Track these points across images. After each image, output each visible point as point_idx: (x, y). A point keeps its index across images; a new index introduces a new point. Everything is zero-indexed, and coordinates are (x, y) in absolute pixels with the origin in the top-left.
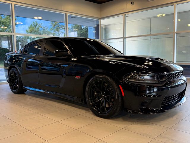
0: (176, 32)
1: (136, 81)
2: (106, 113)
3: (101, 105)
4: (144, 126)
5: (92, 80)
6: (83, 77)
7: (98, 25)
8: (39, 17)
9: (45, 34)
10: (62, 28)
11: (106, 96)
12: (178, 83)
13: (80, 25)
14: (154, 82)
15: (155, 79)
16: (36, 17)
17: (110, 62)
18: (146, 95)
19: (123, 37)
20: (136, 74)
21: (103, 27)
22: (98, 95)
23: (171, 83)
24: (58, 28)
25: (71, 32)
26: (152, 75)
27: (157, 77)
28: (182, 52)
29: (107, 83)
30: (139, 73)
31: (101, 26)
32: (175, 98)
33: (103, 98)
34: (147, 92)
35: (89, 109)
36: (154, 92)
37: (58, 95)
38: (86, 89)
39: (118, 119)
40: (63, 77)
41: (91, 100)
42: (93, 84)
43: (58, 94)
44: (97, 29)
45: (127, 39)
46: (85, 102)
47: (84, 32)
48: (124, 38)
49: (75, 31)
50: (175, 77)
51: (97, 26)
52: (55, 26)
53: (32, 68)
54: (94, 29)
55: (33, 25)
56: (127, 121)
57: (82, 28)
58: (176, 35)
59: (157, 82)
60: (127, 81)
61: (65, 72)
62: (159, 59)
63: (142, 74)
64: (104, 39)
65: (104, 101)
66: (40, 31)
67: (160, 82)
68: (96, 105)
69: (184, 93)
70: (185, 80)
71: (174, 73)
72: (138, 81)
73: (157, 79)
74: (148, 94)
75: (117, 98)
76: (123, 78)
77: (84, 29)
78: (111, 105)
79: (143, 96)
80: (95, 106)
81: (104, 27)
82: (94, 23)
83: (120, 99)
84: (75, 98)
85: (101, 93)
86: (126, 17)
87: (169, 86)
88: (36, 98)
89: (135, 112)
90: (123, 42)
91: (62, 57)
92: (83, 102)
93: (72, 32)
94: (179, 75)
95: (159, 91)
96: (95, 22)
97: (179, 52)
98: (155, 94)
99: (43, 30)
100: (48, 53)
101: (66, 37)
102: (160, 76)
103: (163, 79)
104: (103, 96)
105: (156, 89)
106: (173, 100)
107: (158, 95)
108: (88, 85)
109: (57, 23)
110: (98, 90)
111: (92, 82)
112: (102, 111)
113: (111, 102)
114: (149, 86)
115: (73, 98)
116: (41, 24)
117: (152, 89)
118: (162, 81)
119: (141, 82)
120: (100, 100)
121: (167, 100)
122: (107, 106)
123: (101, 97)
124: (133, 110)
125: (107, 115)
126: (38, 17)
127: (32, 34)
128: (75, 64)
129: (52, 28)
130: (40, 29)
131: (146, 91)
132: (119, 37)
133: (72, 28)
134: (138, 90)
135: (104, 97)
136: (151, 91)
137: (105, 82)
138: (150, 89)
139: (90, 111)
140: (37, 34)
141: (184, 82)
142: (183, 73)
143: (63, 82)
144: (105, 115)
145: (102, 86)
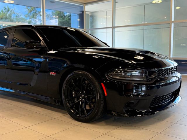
0: (173, 22)
1: (122, 78)
2: (86, 116)
3: (80, 106)
4: (130, 130)
5: (70, 77)
6: (59, 73)
7: (83, 12)
8: (11, 1)
9: (19, 21)
10: (39, 15)
11: (86, 96)
12: (171, 81)
13: (63, 11)
14: (142, 79)
15: (143, 76)
16: (7, 1)
17: (93, 56)
18: (133, 95)
19: (112, 26)
20: (121, 70)
21: (88, 14)
22: (77, 94)
23: (162, 80)
24: (35, 14)
25: (51, 19)
26: (140, 71)
27: (145, 73)
28: (182, 45)
29: (87, 81)
30: (125, 69)
31: (86, 13)
32: (167, 98)
33: (82, 99)
34: (134, 91)
35: (66, 112)
36: (142, 91)
37: (30, 96)
38: (63, 88)
39: (100, 123)
40: (34, 73)
41: (68, 101)
42: (71, 82)
43: (30, 94)
44: (81, 16)
45: (116, 29)
46: (62, 104)
47: (67, 20)
48: (113, 28)
49: (56, 18)
50: (167, 74)
51: (81, 13)
52: (31, 11)
53: (1, 63)
54: (78, 16)
55: (4, 11)
56: (110, 125)
57: (64, 16)
58: (173, 25)
59: (145, 79)
60: (110, 78)
61: (37, 68)
62: (150, 53)
63: (128, 70)
64: (90, 28)
65: (84, 101)
66: (12, 18)
67: (149, 80)
68: (74, 106)
69: (179, 93)
70: (179, 77)
71: (165, 69)
72: (124, 79)
73: (146, 75)
74: (135, 93)
75: (98, 98)
76: (106, 74)
77: (67, 16)
78: (92, 107)
79: (129, 96)
80: (73, 108)
81: (90, 15)
82: (77, 9)
83: (102, 100)
84: (49, 99)
85: (81, 92)
86: (116, 2)
87: (160, 84)
88: (3, 99)
89: (120, 115)
90: (112, 33)
91: (35, 49)
92: (59, 103)
93: (53, 19)
94: (172, 71)
95: (149, 89)
96: (79, 8)
97: (176, 46)
98: (144, 93)
99: (16, 16)
100: (20, 44)
101: (42, 25)
102: (148, 72)
103: (152, 76)
104: (83, 96)
105: (145, 88)
106: (165, 100)
107: (147, 94)
108: (65, 82)
109: (33, 8)
110: (77, 89)
111: (70, 79)
112: (81, 114)
113: (93, 103)
114: (137, 84)
115: (48, 99)
116: (13, 9)
117: (140, 87)
118: (151, 79)
119: (127, 79)
120: (80, 101)
121: (157, 100)
122: (88, 108)
123: (80, 97)
124: (117, 112)
125: (87, 118)
126: (9, 1)
127: (3, 21)
128: (53, 57)
129: (27, 15)
130: (12, 15)
131: (132, 90)
132: (107, 27)
133: (53, 15)
134: (123, 89)
135: (84, 98)
136: (139, 90)
137: (84, 80)
138: (137, 88)
139: (68, 114)
140: (8, 22)
141: (177, 79)
142: (177, 69)
143: (35, 79)
144: (84, 118)
145: (81, 83)
